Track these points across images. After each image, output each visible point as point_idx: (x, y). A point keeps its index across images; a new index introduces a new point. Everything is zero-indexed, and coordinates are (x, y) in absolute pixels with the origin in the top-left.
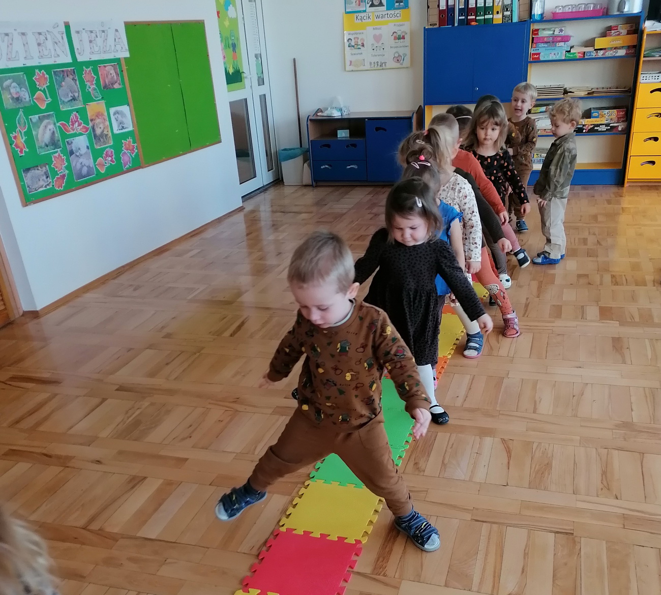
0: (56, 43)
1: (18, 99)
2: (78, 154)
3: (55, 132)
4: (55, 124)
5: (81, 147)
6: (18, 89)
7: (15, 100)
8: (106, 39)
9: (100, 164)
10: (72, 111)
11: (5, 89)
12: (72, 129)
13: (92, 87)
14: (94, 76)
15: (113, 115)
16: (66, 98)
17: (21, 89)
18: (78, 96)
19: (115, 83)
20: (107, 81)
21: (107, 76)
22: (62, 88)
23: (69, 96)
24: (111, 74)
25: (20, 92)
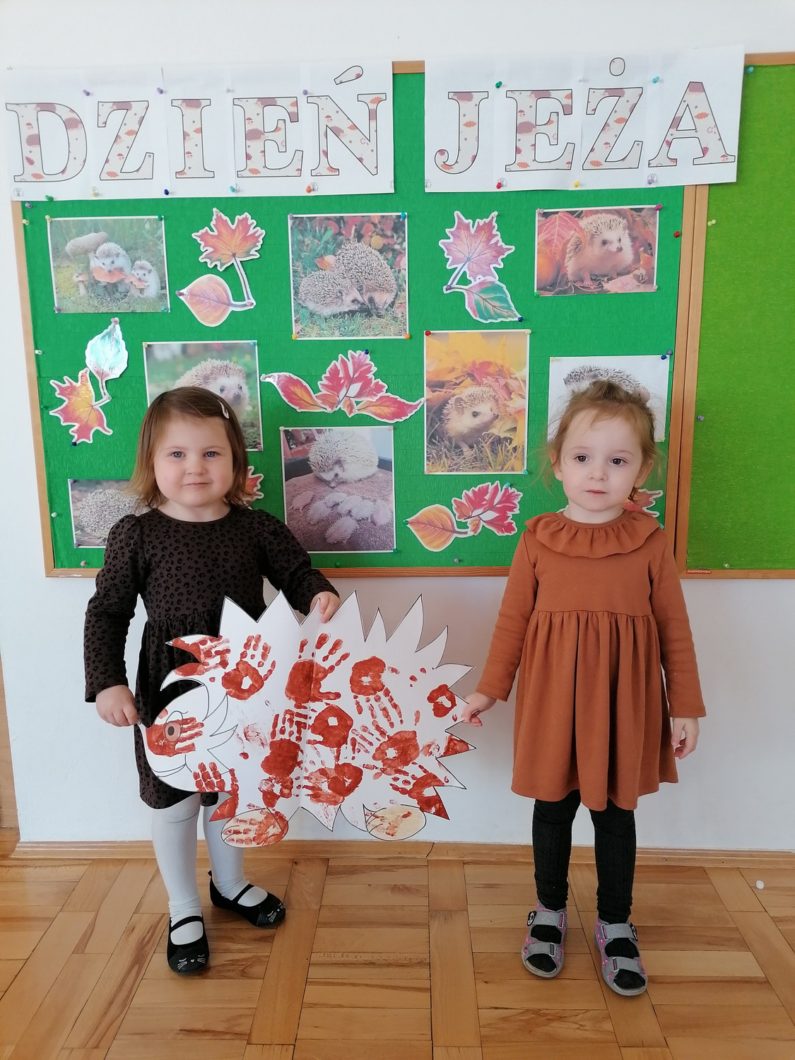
0: (337, 132)
1: (112, 289)
2: (328, 476)
3: (247, 400)
4: (249, 376)
5: (343, 456)
6: (122, 261)
7: (101, 291)
8: (619, 121)
9: (428, 524)
10: (343, 347)
11: (67, 256)
12: (324, 399)
13: (478, 281)
14: (505, 246)
15: (567, 382)
16: (327, 305)
17: (133, 263)
18: (389, 302)
19: (619, 274)
20: (570, 267)
21: (578, 247)
22: (321, 272)
23: (348, 299)
24: (604, 243)
25: (127, 270)
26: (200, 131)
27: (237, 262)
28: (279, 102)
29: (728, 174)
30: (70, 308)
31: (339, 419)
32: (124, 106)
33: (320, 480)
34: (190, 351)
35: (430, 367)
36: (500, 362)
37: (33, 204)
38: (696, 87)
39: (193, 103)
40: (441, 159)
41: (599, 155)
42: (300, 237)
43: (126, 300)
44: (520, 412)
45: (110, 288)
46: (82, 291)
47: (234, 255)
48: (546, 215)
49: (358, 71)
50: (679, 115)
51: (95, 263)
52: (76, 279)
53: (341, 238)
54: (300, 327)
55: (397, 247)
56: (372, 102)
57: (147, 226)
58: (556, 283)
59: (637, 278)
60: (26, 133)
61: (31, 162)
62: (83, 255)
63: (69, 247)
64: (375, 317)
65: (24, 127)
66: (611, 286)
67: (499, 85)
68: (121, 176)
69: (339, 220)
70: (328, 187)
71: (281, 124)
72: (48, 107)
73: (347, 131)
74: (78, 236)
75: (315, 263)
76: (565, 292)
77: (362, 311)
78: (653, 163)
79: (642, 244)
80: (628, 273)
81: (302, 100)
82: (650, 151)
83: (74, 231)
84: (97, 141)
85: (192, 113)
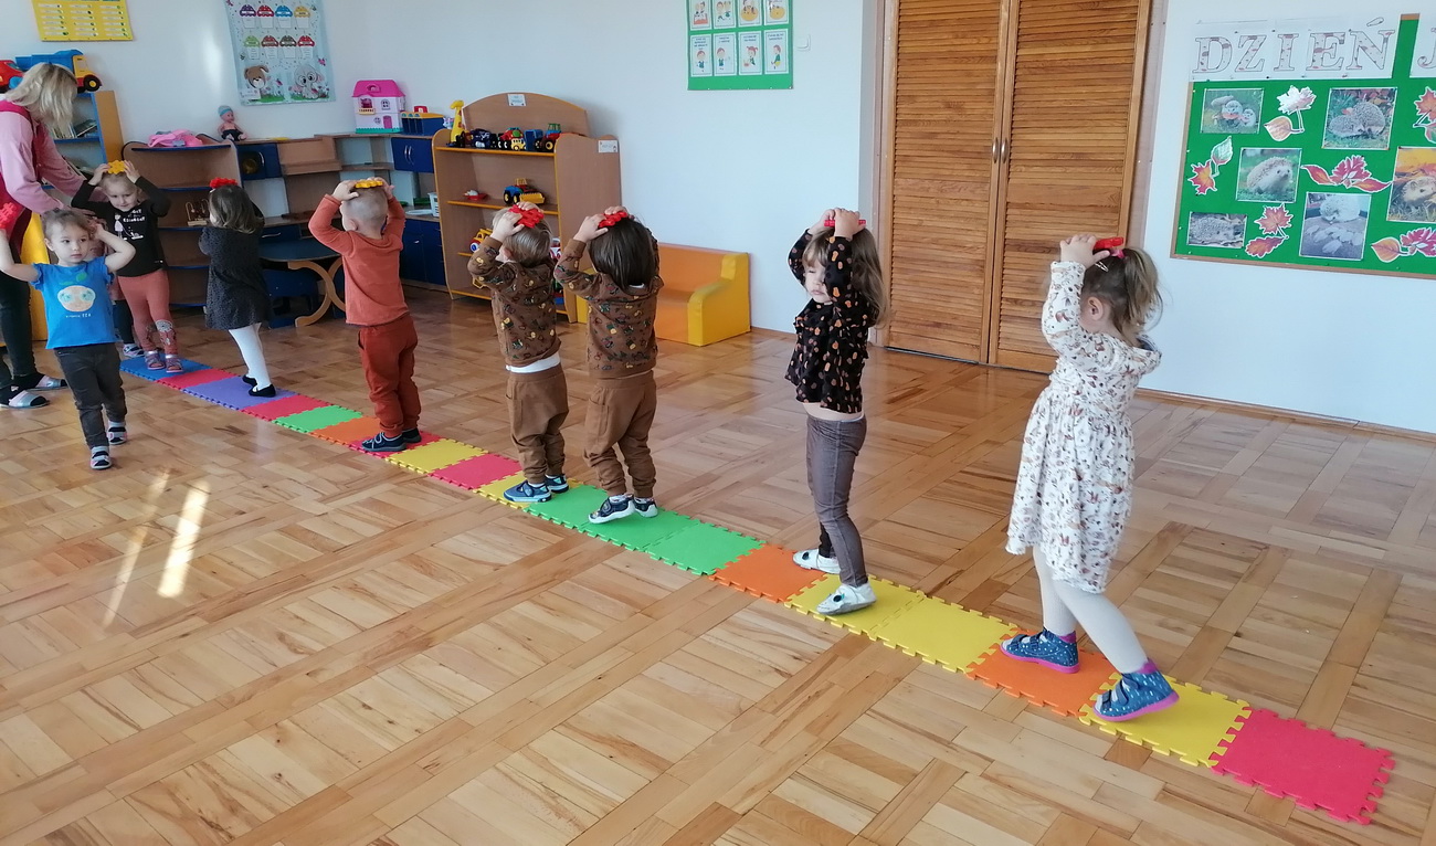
0: (1364, 49)
1: (1231, 122)
2: (1328, 218)
3: (1290, 177)
4: (1294, 165)
5: (1340, 208)
6: (1239, 109)
7: (1225, 123)
9: (1384, 248)
10: (1349, 153)
11: (1211, 107)
12: (1334, 179)
13: (1434, 122)
16: (1344, 132)
17: (1244, 110)
18: (1380, 131)
22: (1343, 115)
23: (1356, 129)
25: (1240, 113)
26: (1290, 49)
27: (1298, 110)
28: (1335, 34)
30: (1208, 131)
31: (1341, 189)
32: (1254, 38)
33: (1325, 220)
34: (1265, 152)
35: (1398, 164)
37: (1200, 83)
39: (1289, 36)
40: (1422, 61)
42: (1335, 99)
43: (1237, 127)
46: (1216, 123)
47: (1297, 107)
49: (1381, 19)
51: (1224, 110)
52: (1213, 118)
54: (1327, 142)
55: (1389, 104)
56: (1387, 34)
57: (1255, 93)
60: (1203, 51)
61: (1202, 64)
62: (1219, 106)
63: (1213, 103)
65: (1202, 48)
68: (1246, 70)
69: (1358, 91)
70: (1354, 75)
71: (1334, 45)
72: (1216, 39)
73: (1370, 48)
74: (1219, 98)
77: (1363, 135)
81: (1348, 34)
83: (1217, 95)
84: (1237, 54)
85: (1288, 41)
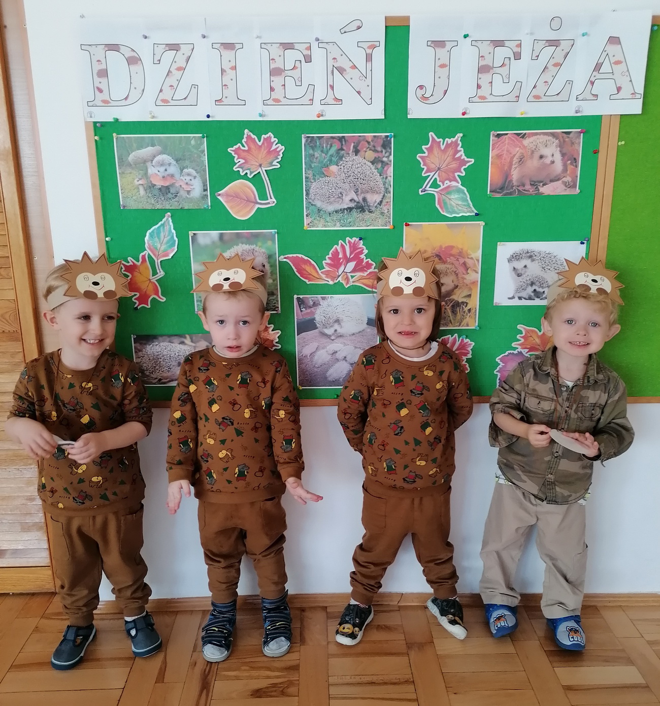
0: (341, 71)
1: (165, 191)
2: (329, 331)
3: (269, 275)
5: (341, 316)
6: (173, 169)
7: (156, 192)
8: (556, 65)
10: (343, 234)
11: (130, 165)
12: (327, 274)
13: (446, 185)
14: (466, 159)
15: (509, 260)
16: (331, 203)
17: (182, 170)
18: (378, 201)
19: (552, 181)
20: (515, 175)
21: (521, 160)
22: (326, 178)
23: (347, 199)
24: (541, 157)
25: (177, 176)
26: (234, 68)
27: (262, 170)
28: (296, 46)
29: (635, 107)
30: (132, 205)
31: (338, 289)
32: (174, 47)
33: (324, 334)
34: (226, 238)
36: (460, 246)
37: (103, 124)
38: (614, 40)
39: (229, 46)
40: (420, 93)
41: (539, 91)
42: (311, 152)
43: (177, 199)
44: (474, 283)
45: (163, 190)
46: (142, 192)
47: (260, 166)
48: (498, 136)
49: (358, 23)
50: (601, 61)
51: (151, 171)
52: (137, 183)
53: (343, 152)
54: (310, 220)
55: (385, 159)
56: (369, 47)
57: (193, 142)
58: (504, 188)
59: (565, 184)
60: (97, 67)
61: (101, 91)
62: (143, 164)
63: (131, 158)
64: (367, 212)
65: (94, 62)
66: (546, 190)
67: (466, 36)
68: (173, 103)
69: (341, 139)
70: (334, 114)
71: (298, 64)
72: (114, 47)
73: (348, 70)
74: (139, 149)
75: (322, 172)
76: (511, 194)
77: (357, 207)
78: (580, 98)
79: (569, 158)
80: (558, 180)
81: (315, 45)
82: (578, 88)
83: (135, 145)
84: (154, 75)
85: (228, 54)
